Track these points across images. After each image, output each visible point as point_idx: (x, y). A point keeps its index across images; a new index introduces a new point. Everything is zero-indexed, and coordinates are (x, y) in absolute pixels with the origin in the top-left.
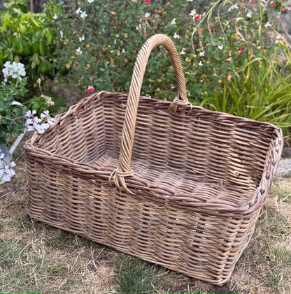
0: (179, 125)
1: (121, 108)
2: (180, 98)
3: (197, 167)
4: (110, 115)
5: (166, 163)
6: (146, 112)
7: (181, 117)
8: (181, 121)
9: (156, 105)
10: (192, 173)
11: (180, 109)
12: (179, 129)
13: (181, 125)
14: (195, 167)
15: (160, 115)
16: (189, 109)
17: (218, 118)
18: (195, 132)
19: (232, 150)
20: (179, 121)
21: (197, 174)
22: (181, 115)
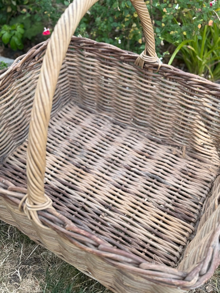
0: (145, 83)
1: (84, 56)
2: (148, 54)
3: (161, 129)
4: (72, 61)
5: (131, 119)
6: (111, 63)
7: (148, 75)
8: (147, 79)
9: (122, 58)
10: (155, 133)
11: (147, 65)
12: (145, 87)
13: (147, 84)
14: (159, 128)
15: (126, 69)
16: (156, 67)
17: (189, 82)
18: (161, 93)
19: (200, 117)
20: (145, 78)
21: (161, 135)
22: (147, 73)
